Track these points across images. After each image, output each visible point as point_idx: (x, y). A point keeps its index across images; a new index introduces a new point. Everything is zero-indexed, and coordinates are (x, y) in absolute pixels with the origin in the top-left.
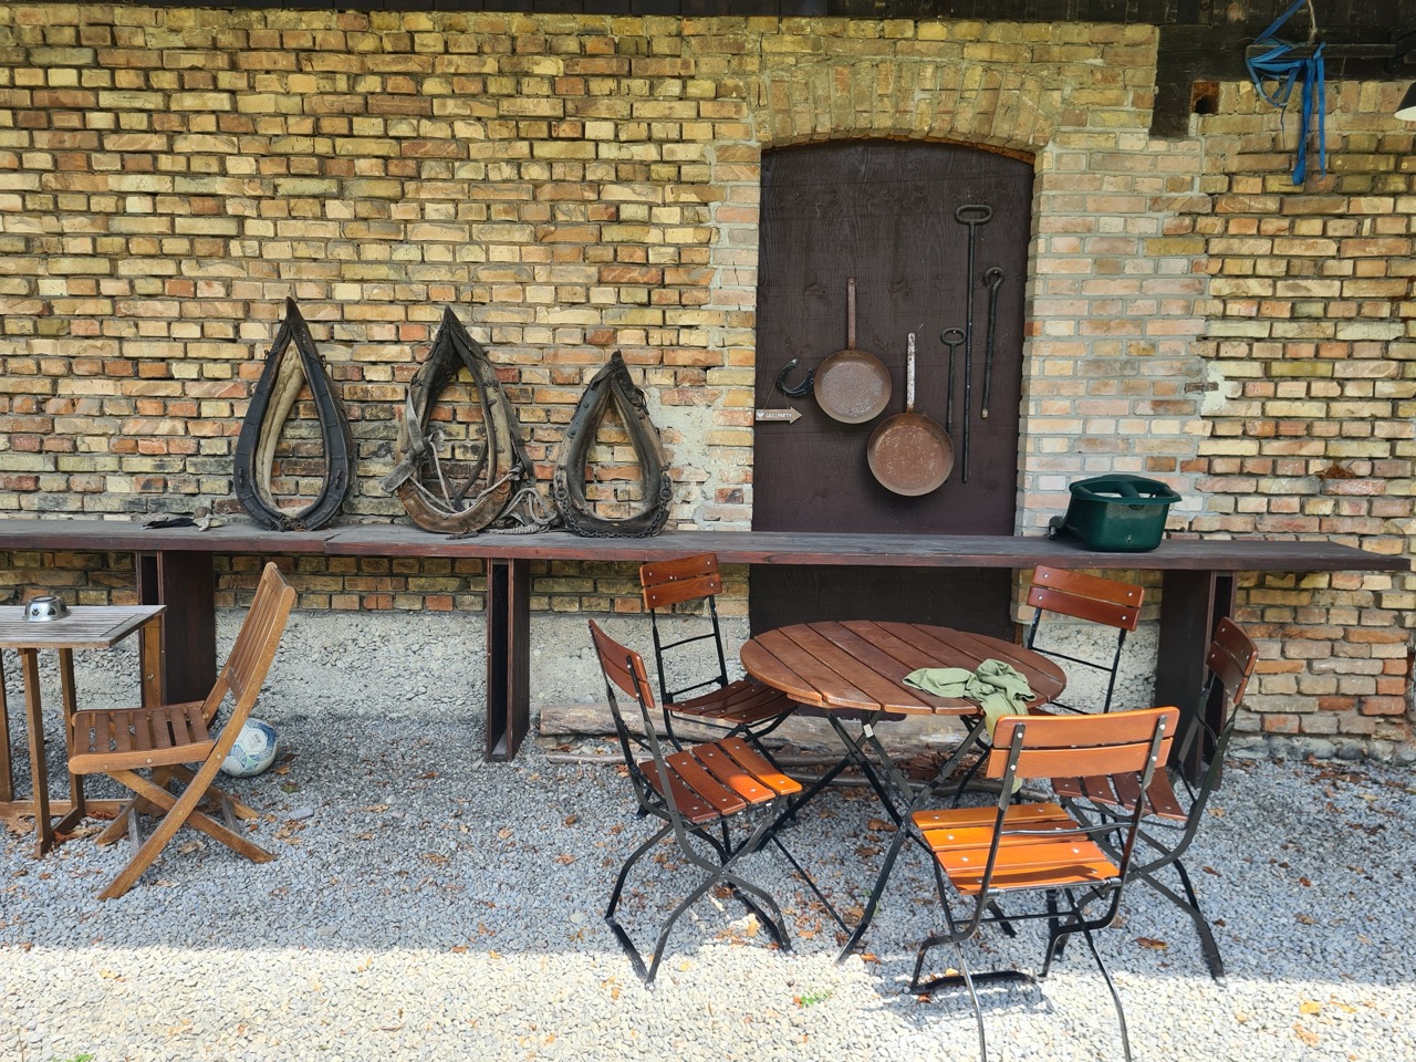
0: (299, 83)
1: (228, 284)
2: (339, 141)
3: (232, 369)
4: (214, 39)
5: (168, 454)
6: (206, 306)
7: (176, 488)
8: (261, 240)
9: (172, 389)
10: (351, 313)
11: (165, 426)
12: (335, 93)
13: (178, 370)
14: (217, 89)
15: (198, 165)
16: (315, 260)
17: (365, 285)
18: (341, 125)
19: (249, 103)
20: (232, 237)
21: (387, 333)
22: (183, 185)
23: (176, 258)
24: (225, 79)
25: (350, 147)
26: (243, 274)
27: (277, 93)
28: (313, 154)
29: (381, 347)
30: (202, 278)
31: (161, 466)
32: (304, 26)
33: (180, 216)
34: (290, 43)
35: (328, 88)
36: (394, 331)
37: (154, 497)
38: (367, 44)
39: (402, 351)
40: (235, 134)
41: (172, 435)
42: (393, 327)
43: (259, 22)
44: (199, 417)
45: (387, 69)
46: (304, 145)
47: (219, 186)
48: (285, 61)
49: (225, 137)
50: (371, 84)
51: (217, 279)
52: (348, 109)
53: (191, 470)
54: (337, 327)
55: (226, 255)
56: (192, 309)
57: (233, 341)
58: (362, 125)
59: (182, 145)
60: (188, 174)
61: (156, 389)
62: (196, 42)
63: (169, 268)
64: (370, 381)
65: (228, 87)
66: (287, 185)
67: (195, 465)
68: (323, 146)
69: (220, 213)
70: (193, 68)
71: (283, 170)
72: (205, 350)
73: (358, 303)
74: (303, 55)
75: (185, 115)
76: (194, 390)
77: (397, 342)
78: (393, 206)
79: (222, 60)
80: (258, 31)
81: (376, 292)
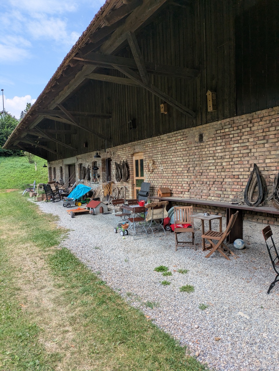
0: (261, 123)
1: (248, 161)
2: (267, 133)
3: (248, 176)
4: (248, 119)
5: (238, 192)
6: (245, 165)
7: (239, 197)
8: (254, 153)
9: (239, 180)
10: (268, 165)
11: (238, 187)
12: (267, 124)
13: (241, 177)
14: (248, 127)
15: (244, 141)
16: (262, 155)
17: (271, 159)
18: (267, 130)
19: (253, 129)
20: (249, 153)
21: (274, 168)
22: (242, 145)
23: (241, 157)
24: (249, 125)
25: (269, 133)
26: (251, 159)
27: (257, 126)
28: (262, 136)
29: (273, 171)
30: (244, 160)
31: (237, 194)
32: (262, 113)
33: (242, 150)
34: (260, 117)
35: (265, 123)
37: (236, 199)
38: (273, 113)
39: (277, 172)
40: (251, 134)
43: (255, 114)
44: (243, 185)
45: (276, 117)
46: (261, 134)
47: (247, 144)
48: (258, 120)
49: (249, 135)
50: (273, 121)
51: (246, 160)
52: (269, 126)
53: (241, 194)
54: (265, 168)
55: (248, 156)
56: (243, 166)
57: (249, 171)
58: (271, 129)
59: (243, 138)
60: (243, 143)
61: (237, 180)
62: (245, 120)
63: (239, 159)
64: (271, 178)
66: (258, 142)
68: (264, 134)
69: (247, 149)
70: (245, 124)
71: (257, 140)
72: (244, 173)
73: (269, 163)
74: (261, 118)
75: (243, 133)
76: (242, 180)
77: (276, 170)
78: (277, 143)
79: (249, 122)
80: (255, 116)
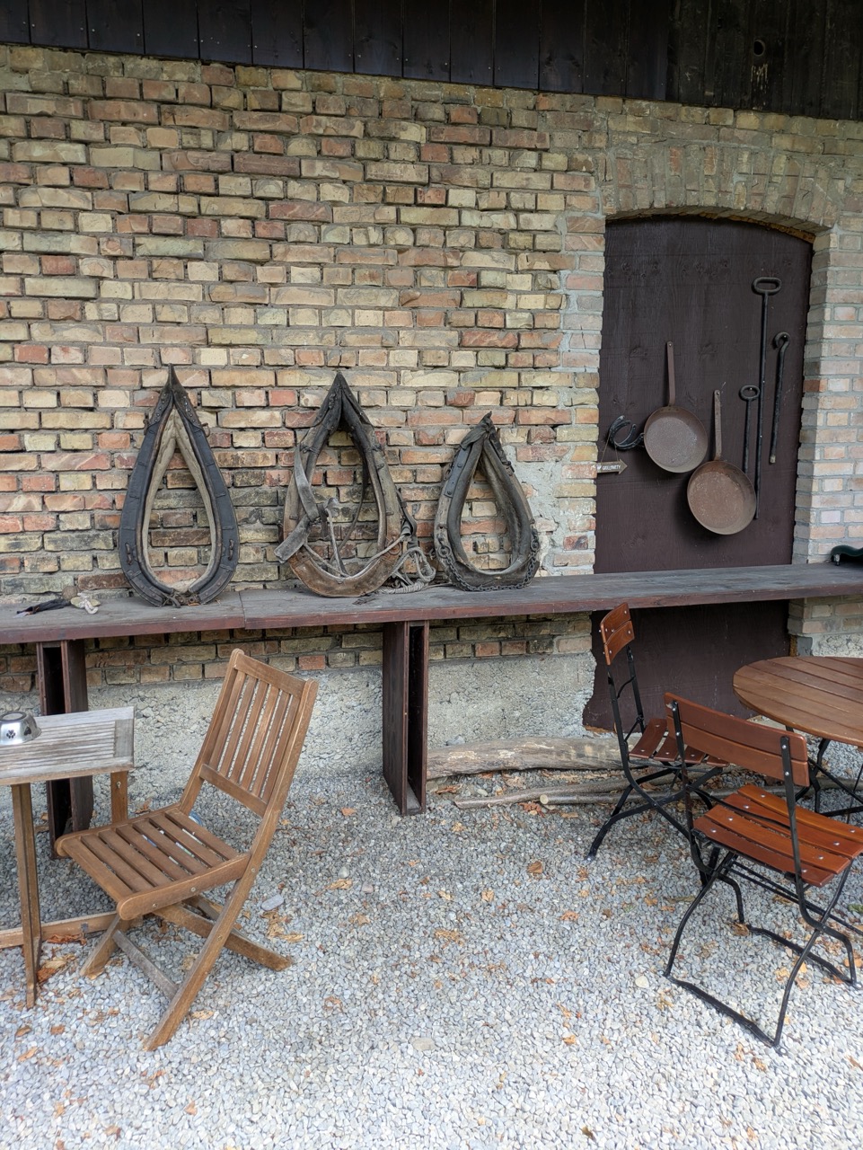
0: (159, 136)
1: (85, 348)
2: (205, 200)
3: (93, 439)
4: (66, 84)
5: (24, 532)
6: (62, 373)
8: (119, 302)
9: (27, 462)
10: (219, 379)
11: (19, 503)
12: (200, 149)
13: (30, 441)
14: (69, 139)
15: (49, 221)
16: (179, 323)
17: (231, 350)
18: (206, 184)
19: (102, 157)
20: (88, 299)
21: (257, 398)
22: (33, 242)
23: (27, 321)
24: (79, 129)
25: (216, 207)
26: (100, 339)
27: (135, 147)
28: (177, 213)
29: (250, 412)
30: (57, 344)
31: (17, 545)
32: (165, 77)
33: (29, 276)
34: (152, 94)
35: (192, 144)
36: (264, 396)
37: (9, 578)
38: (233, 99)
39: (272, 417)
40: (89, 189)
41: (27, 510)
42: (262, 392)
43: (116, 69)
44: (57, 491)
45: (255, 127)
46: (167, 203)
47: (73, 244)
48: (145, 113)
49: (78, 192)
50: (240, 141)
51: (73, 343)
52: (215, 166)
53: (49, 547)
54: (205, 393)
55: (81, 320)
56: (46, 376)
57: (91, 409)
58: (228, 184)
59: (31, 198)
60: (38, 230)
61: (8, 463)
62: (44, 86)
63: (19, 332)
64: (240, 447)
65: (82, 137)
66: (150, 245)
67: (54, 541)
68: (187, 205)
69: (74, 274)
70: (41, 115)
71: (145, 229)
72: (63, 420)
73: (224, 368)
74: (165, 107)
75: (33, 164)
76: (52, 463)
77: (267, 407)
78: (259, 268)
79: (74, 108)
80: (116, 79)
81: (246, 357)
